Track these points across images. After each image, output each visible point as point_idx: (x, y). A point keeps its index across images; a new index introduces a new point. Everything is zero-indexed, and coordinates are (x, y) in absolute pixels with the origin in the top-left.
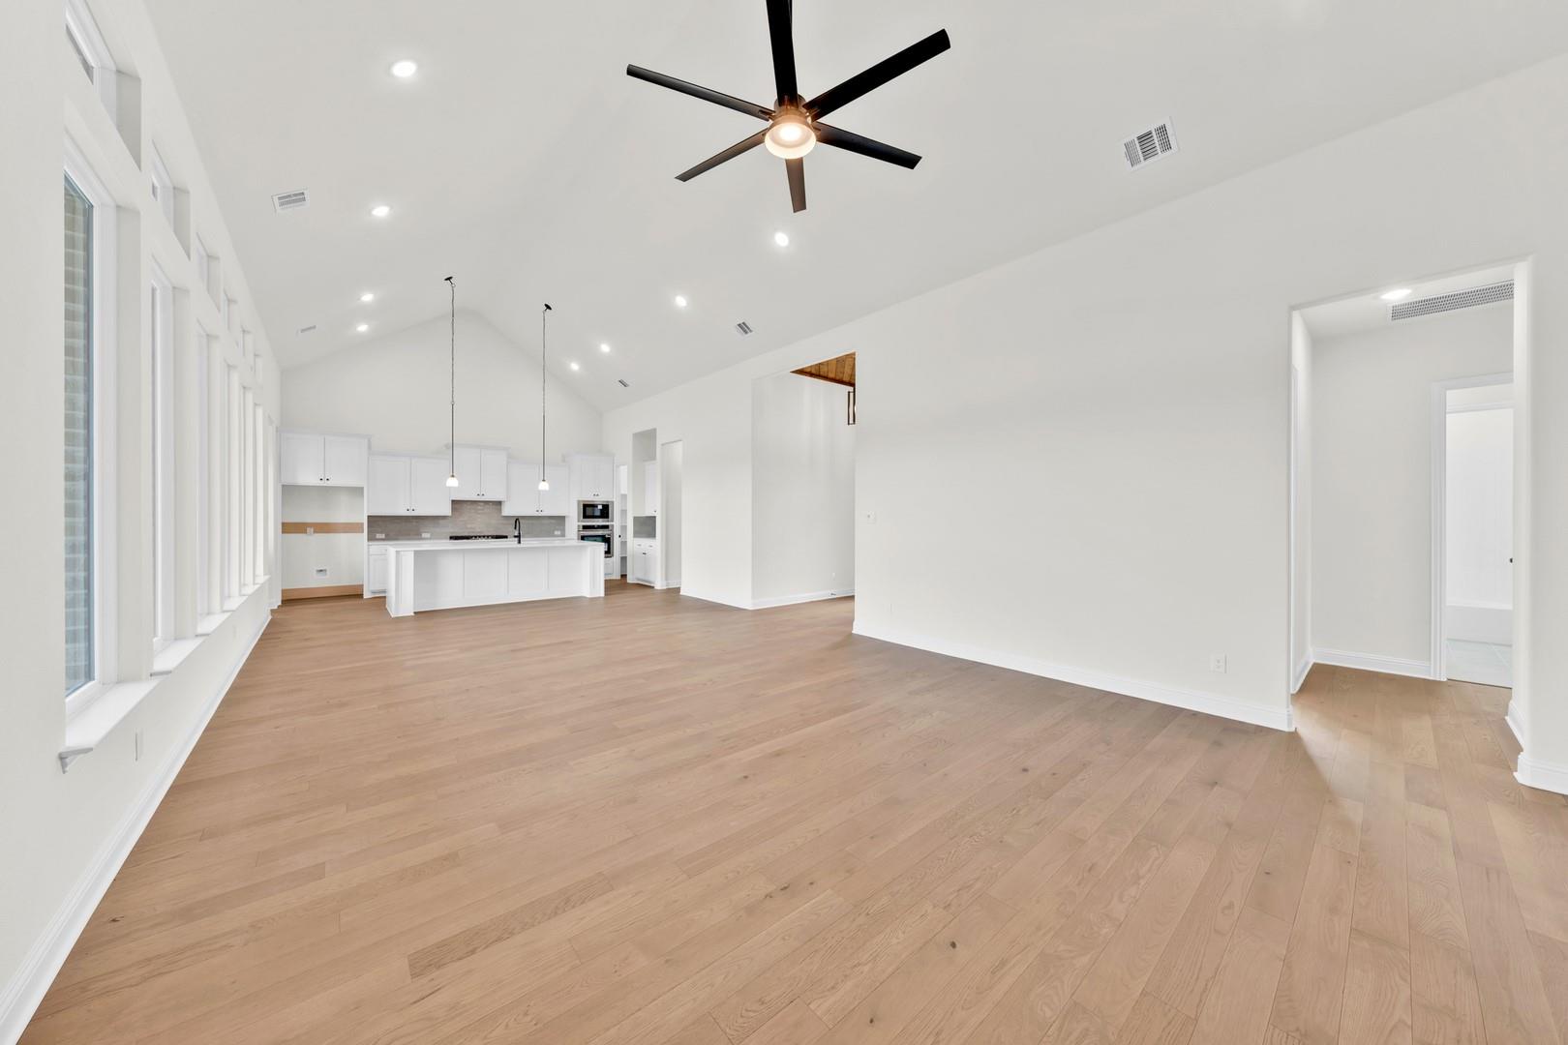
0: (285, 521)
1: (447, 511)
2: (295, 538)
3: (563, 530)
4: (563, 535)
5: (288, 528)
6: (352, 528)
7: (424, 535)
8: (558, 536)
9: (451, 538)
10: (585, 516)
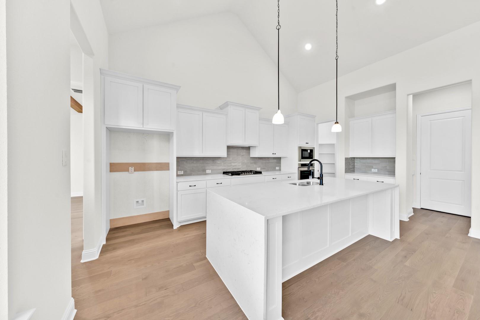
0: (113, 162)
1: (223, 153)
2: (118, 175)
3: (280, 166)
4: (280, 170)
5: (114, 167)
6: (164, 167)
7: (208, 171)
8: (277, 170)
9: (224, 173)
10: (303, 158)
